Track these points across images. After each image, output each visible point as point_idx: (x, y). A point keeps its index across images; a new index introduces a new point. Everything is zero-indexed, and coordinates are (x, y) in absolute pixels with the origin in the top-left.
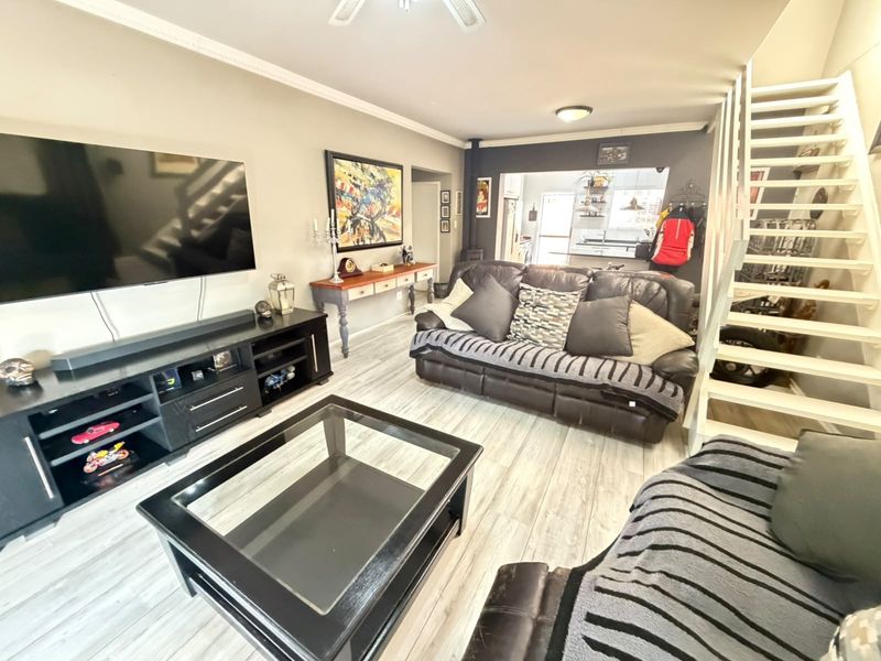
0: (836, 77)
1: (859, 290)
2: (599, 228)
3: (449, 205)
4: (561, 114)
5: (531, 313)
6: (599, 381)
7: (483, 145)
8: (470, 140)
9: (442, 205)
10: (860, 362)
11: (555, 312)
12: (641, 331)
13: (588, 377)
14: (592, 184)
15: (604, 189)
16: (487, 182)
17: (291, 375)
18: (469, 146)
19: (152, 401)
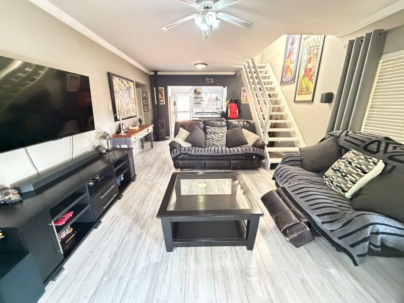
0: (265, 63)
1: (286, 119)
2: (200, 108)
3: (147, 99)
4: (197, 66)
5: (214, 136)
6: (244, 153)
7: (159, 73)
8: (153, 71)
9: (143, 99)
10: (291, 137)
11: (221, 134)
12: (248, 136)
13: (240, 152)
14: (195, 91)
15: (200, 93)
16: (162, 89)
17: (122, 179)
18: (153, 73)
19: (86, 197)
